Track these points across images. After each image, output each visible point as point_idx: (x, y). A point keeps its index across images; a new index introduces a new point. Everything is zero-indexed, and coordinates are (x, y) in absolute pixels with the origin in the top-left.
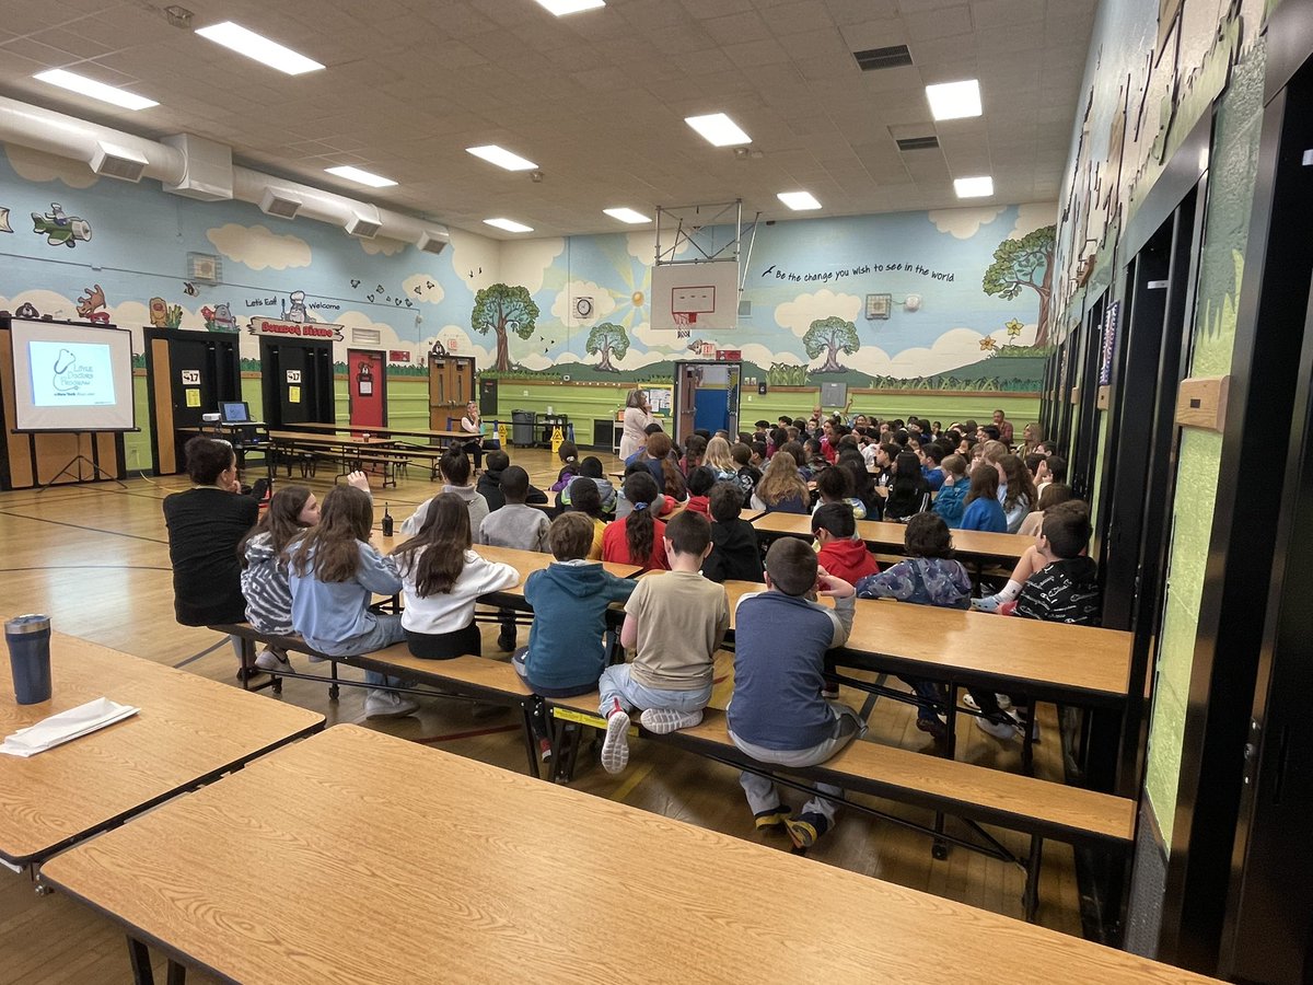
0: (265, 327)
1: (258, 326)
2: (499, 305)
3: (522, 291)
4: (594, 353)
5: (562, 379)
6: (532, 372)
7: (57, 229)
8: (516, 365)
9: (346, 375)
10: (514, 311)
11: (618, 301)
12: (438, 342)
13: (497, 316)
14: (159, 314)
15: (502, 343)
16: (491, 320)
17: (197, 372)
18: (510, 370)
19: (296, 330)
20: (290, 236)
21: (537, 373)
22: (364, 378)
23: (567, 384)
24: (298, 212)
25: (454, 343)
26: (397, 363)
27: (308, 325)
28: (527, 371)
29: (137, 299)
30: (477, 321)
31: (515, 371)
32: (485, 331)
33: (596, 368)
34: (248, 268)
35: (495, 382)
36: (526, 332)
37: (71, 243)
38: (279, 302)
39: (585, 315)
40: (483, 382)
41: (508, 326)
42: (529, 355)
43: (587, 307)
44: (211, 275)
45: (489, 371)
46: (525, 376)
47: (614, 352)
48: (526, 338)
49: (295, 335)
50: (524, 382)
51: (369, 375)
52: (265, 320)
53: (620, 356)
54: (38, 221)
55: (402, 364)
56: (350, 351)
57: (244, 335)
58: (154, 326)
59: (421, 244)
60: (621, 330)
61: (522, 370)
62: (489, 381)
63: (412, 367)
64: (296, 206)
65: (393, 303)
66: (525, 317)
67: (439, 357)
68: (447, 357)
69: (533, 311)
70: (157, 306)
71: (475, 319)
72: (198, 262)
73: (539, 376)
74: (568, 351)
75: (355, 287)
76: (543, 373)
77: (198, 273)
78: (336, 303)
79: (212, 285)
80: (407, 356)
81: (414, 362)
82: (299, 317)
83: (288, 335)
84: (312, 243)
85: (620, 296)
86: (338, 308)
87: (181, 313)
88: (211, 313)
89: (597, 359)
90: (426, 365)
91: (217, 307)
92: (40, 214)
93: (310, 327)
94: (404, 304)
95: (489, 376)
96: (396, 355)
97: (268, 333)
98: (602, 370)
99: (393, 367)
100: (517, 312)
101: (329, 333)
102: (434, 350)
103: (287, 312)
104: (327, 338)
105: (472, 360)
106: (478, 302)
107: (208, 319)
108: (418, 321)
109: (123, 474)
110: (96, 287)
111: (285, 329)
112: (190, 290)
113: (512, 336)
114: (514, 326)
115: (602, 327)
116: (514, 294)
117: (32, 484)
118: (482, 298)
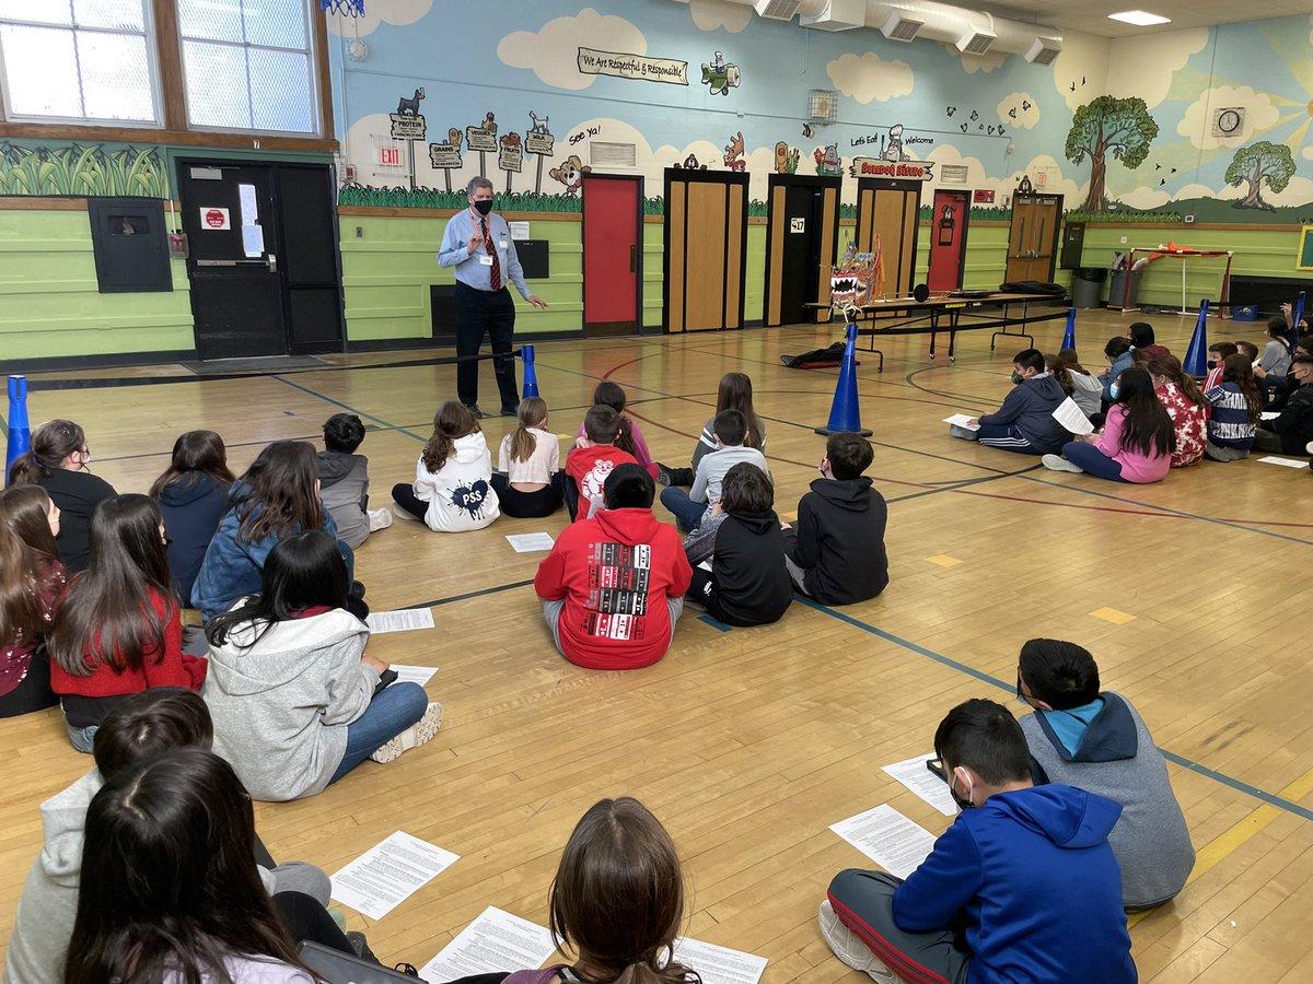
0: (865, 168)
1: (858, 168)
2: (1100, 125)
3: (1137, 104)
4: (1237, 184)
5: (1182, 220)
6: (1137, 212)
7: (717, 78)
8: (1113, 204)
9: (930, 222)
10: (1120, 131)
11: (1284, 111)
12: (1026, 176)
13: (1096, 138)
14: (782, 159)
15: (1098, 174)
16: (1087, 146)
17: (803, 220)
18: (1104, 210)
19: (889, 170)
20: (896, 61)
21: (1143, 212)
22: (946, 224)
23: (1190, 226)
24: (918, 33)
25: (1043, 176)
26: (980, 205)
27: (902, 163)
28: (1129, 210)
29: (766, 145)
30: (1073, 150)
31: (1112, 211)
32: (1079, 159)
33: (1238, 204)
34: (857, 102)
35: (1082, 226)
36: (1134, 158)
37: (725, 92)
38: (879, 138)
39: (1229, 133)
40: (1070, 226)
41: (1109, 152)
42: (1134, 189)
43: (1234, 122)
44: (826, 114)
45: (1077, 211)
46: (1127, 217)
47: (1268, 181)
48: (1135, 166)
49: (889, 176)
50: (1125, 225)
51: (951, 220)
52: (865, 161)
53: (1278, 187)
54: (705, 71)
55: (985, 206)
56: (937, 191)
57: (846, 177)
58: (777, 172)
59: (1031, 55)
60: (1284, 151)
61: (1122, 209)
62: (1076, 224)
63: (995, 209)
64: (918, 25)
65: (985, 131)
66: (1137, 137)
67: (1024, 193)
68: (1034, 195)
69: (1149, 129)
70: (781, 151)
71: (1070, 145)
72: (817, 100)
73: (1145, 218)
74: (1196, 182)
75: (950, 115)
76: (1154, 212)
77: (815, 112)
78: (928, 136)
79: (825, 125)
80: (992, 196)
81: (998, 203)
82: (895, 155)
83: (884, 176)
84: (917, 67)
85: (1289, 103)
86: (931, 142)
87: (798, 157)
88: (822, 155)
89: (1242, 192)
90: (1009, 207)
91: (827, 149)
92: (707, 65)
93: (904, 167)
94: (996, 132)
95: (1076, 218)
96: (982, 195)
97: (867, 175)
98: (1247, 207)
99: (976, 209)
100: (1125, 133)
101: (919, 172)
102: (1021, 188)
103: (885, 150)
104: (917, 178)
105: (1060, 197)
106: (1075, 122)
107: (819, 162)
108: (1009, 152)
109: (743, 325)
110: (739, 134)
111: (881, 170)
112: (807, 132)
113: (1113, 164)
114: (1117, 151)
115: (1255, 147)
116: (1123, 108)
117: (681, 329)
118: (1082, 115)
